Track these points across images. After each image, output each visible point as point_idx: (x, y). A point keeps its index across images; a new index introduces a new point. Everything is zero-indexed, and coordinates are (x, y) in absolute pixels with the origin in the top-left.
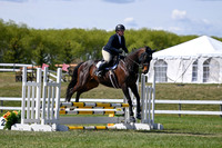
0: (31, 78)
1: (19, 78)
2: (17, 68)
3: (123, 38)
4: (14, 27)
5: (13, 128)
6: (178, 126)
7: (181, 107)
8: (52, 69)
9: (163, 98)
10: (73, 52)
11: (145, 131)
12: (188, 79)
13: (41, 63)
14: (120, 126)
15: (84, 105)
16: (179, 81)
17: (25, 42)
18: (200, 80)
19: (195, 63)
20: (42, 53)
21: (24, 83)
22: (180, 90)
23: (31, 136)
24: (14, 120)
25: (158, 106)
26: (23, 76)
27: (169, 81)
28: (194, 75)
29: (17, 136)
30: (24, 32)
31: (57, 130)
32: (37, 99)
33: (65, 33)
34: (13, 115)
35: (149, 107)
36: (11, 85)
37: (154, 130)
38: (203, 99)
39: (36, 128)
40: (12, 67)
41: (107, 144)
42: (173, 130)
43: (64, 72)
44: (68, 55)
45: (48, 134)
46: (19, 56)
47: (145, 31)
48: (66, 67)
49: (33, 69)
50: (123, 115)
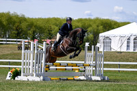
0: (27, 48)
1: (20, 48)
2: (19, 42)
3: (71, 25)
4: (17, 17)
5: (16, 78)
6: (118, 78)
7: (120, 66)
8: (40, 42)
9: (109, 61)
10: (53, 32)
11: (98, 81)
12: (124, 49)
13: (33, 39)
14: (82, 78)
15: (60, 65)
16: (119, 50)
17: (24, 25)
18: (131, 50)
19: (129, 39)
20: (34, 32)
21: (23, 51)
22: (119, 56)
23: (28, 83)
24: (17, 74)
25: (105, 66)
26: (23, 47)
27: (112, 50)
28: (128, 46)
29: (19, 84)
30: (23, 19)
31: (44, 80)
32: (31, 61)
33: (48, 20)
34: (16, 71)
35: (100, 66)
36: (15, 52)
37: (103, 80)
38: (134, 61)
39: (31, 78)
40: (15, 41)
41: (74, 89)
42: (115, 81)
43: (48, 44)
44: (50, 34)
45: (38, 82)
46: (20, 34)
47: (97, 19)
48: (49, 41)
49: (28, 42)
50: (84, 71)
